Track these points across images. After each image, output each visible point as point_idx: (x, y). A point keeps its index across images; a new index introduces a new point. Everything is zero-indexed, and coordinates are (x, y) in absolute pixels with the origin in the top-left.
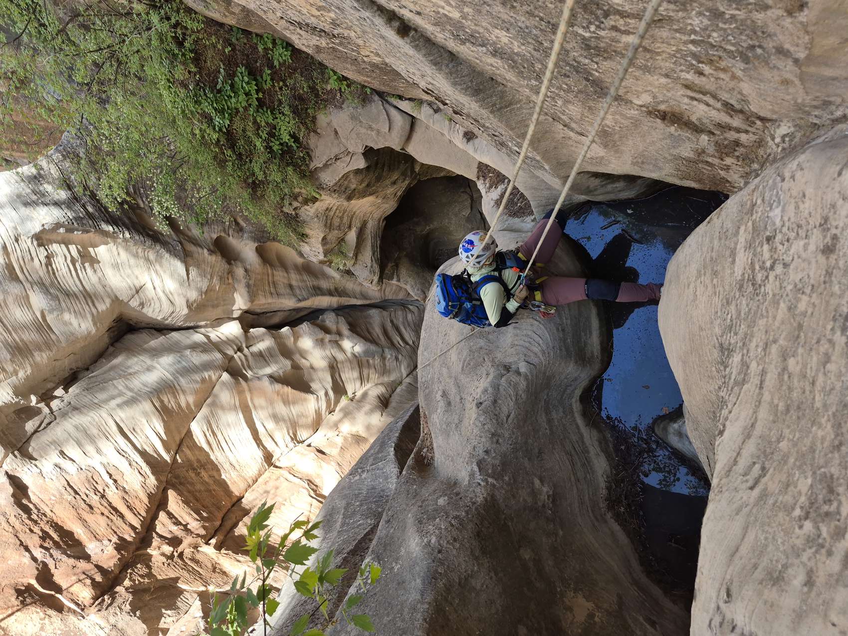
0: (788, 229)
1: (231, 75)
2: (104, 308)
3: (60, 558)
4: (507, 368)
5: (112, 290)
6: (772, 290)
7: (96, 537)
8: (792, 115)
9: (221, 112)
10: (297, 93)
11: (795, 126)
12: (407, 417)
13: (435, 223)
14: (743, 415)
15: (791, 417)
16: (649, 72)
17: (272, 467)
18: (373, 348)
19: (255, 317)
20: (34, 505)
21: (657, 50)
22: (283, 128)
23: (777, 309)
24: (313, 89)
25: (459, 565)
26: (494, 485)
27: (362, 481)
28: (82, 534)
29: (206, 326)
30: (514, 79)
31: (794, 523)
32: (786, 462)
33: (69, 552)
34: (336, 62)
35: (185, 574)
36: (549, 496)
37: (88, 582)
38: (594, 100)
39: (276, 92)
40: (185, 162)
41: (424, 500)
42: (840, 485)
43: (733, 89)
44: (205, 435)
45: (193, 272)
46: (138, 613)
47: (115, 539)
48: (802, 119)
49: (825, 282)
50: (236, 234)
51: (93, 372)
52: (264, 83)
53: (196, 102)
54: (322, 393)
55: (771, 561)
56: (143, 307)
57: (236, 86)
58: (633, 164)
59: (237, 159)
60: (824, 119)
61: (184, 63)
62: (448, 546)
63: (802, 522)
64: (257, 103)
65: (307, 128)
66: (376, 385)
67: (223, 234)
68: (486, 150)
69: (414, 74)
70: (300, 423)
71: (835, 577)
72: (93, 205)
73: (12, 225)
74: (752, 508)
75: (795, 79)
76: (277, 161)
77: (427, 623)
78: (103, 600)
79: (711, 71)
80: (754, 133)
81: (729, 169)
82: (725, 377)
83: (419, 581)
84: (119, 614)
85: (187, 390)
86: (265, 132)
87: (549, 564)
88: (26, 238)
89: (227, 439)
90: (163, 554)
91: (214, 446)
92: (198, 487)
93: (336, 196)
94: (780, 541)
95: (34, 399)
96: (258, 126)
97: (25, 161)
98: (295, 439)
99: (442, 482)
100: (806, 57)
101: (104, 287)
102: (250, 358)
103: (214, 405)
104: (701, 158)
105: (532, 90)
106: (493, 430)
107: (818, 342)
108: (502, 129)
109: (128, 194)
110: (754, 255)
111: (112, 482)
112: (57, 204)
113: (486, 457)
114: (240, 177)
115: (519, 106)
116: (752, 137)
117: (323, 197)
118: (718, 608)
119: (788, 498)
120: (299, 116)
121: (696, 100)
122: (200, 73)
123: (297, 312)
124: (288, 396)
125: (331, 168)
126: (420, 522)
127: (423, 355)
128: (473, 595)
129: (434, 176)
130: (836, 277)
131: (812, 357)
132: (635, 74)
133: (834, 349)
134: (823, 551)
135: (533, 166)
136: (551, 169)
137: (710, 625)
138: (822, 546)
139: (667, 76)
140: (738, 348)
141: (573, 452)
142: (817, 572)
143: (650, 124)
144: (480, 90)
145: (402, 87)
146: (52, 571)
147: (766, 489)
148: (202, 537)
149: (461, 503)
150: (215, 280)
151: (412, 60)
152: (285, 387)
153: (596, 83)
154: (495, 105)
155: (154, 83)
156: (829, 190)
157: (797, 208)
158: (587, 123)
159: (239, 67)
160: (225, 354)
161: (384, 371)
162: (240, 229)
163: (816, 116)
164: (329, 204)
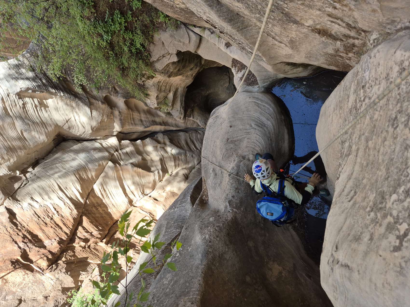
0: (372, 81)
1: (112, 14)
2: (51, 129)
3: (32, 247)
4: (244, 158)
5: (55, 121)
7: (49, 238)
8: (378, 28)
9: (107, 32)
10: (144, 23)
11: (379, 34)
12: (196, 183)
13: (212, 90)
14: (348, 170)
15: (369, 168)
16: (311, 8)
17: (132, 206)
18: (182, 151)
19: (124, 135)
20: (19, 222)
22: (137, 41)
23: (365, 119)
24: (152, 21)
25: (219, 248)
26: (236, 212)
27: (175, 212)
28: (42, 236)
29: (100, 139)
30: (248, 14)
31: (367, 214)
32: (365, 188)
33: (36, 245)
34: (163, 8)
35: (91, 255)
37: (45, 258)
38: (286, 24)
39: (134, 23)
40: (89, 58)
41: (203, 219)
42: (387, 195)
43: (350, 16)
44: (100, 191)
45: (94, 113)
46: (69, 273)
47: (58, 239)
48: (382, 30)
49: (386, 104)
50: (115, 95)
51: (46, 160)
52: (128, 18)
53: (95, 27)
54: (156, 172)
55: (356, 232)
56: (70, 129)
57: (114, 20)
58: (306, 57)
59: (115, 56)
60: (392, 30)
61: (89, 8)
62: (214, 239)
63: (370, 213)
64: (124, 29)
65: (149, 41)
66: (183, 169)
67: (108, 94)
68: (236, 52)
69: (200, 12)
70: (146, 186)
71: (382, 235)
72: (45, 79)
73: (6, 88)
74: (349, 210)
75: (378, 9)
76: (134, 57)
77: (203, 274)
78: (53, 267)
79: (340, 7)
80: (361, 39)
81: (350, 59)
82: (341, 154)
83: (200, 255)
84: (60, 273)
85: (91, 169)
86: (128, 43)
87: (261, 249)
88: (13, 95)
89: (111, 193)
90: (81, 246)
91: (105, 196)
92: (97, 215)
93: (163, 75)
94: (360, 222)
95: (18, 172)
96: (125, 40)
97: (12, 57)
98: (143, 193)
99: (212, 211)
101: (51, 119)
102: (122, 155)
103: (105, 176)
104: (337, 54)
105: (257, 19)
106: (236, 187)
107: (382, 132)
108: (243, 40)
109: (62, 73)
110: (357, 95)
111: (56, 212)
112: (28, 79)
113: (233, 199)
114: (116, 65)
115: (251, 28)
116: (360, 42)
117: (157, 76)
118: (332, 255)
119: (365, 204)
120: (145, 35)
121: (334, 22)
122: (97, 13)
123: (144, 133)
124: (140, 173)
125: (160, 61)
126: (201, 229)
127: (204, 152)
128: (225, 262)
129: (211, 66)
130: (391, 101)
131: (379, 139)
132: (304, 9)
133: (388, 135)
134: (378, 224)
135: (258, 59)
136: (266, 60)
137: (328, 263)
138: (378, 222)
139: (319, 10)
140: (348, 140)
142: (375, 234)
143: (313, 36)
144: (232, 19)
145: (195, 21)
146: (28, 253)
147: (355, 201)
148: (99, 238)
149: (221, 220)
150: (105, 117)
151: (199, 5)
152: (139, 169)
153: (287, 15)
154: (239, 27)
155: (74, 18)
156: (390, 60)
157: (376, 70)
158: (283, 36)
159: (116, 10)
160: (109, 153)
161: (187, 162)
162: (117, 92)
163: (389, 29)
164: (160, 79)
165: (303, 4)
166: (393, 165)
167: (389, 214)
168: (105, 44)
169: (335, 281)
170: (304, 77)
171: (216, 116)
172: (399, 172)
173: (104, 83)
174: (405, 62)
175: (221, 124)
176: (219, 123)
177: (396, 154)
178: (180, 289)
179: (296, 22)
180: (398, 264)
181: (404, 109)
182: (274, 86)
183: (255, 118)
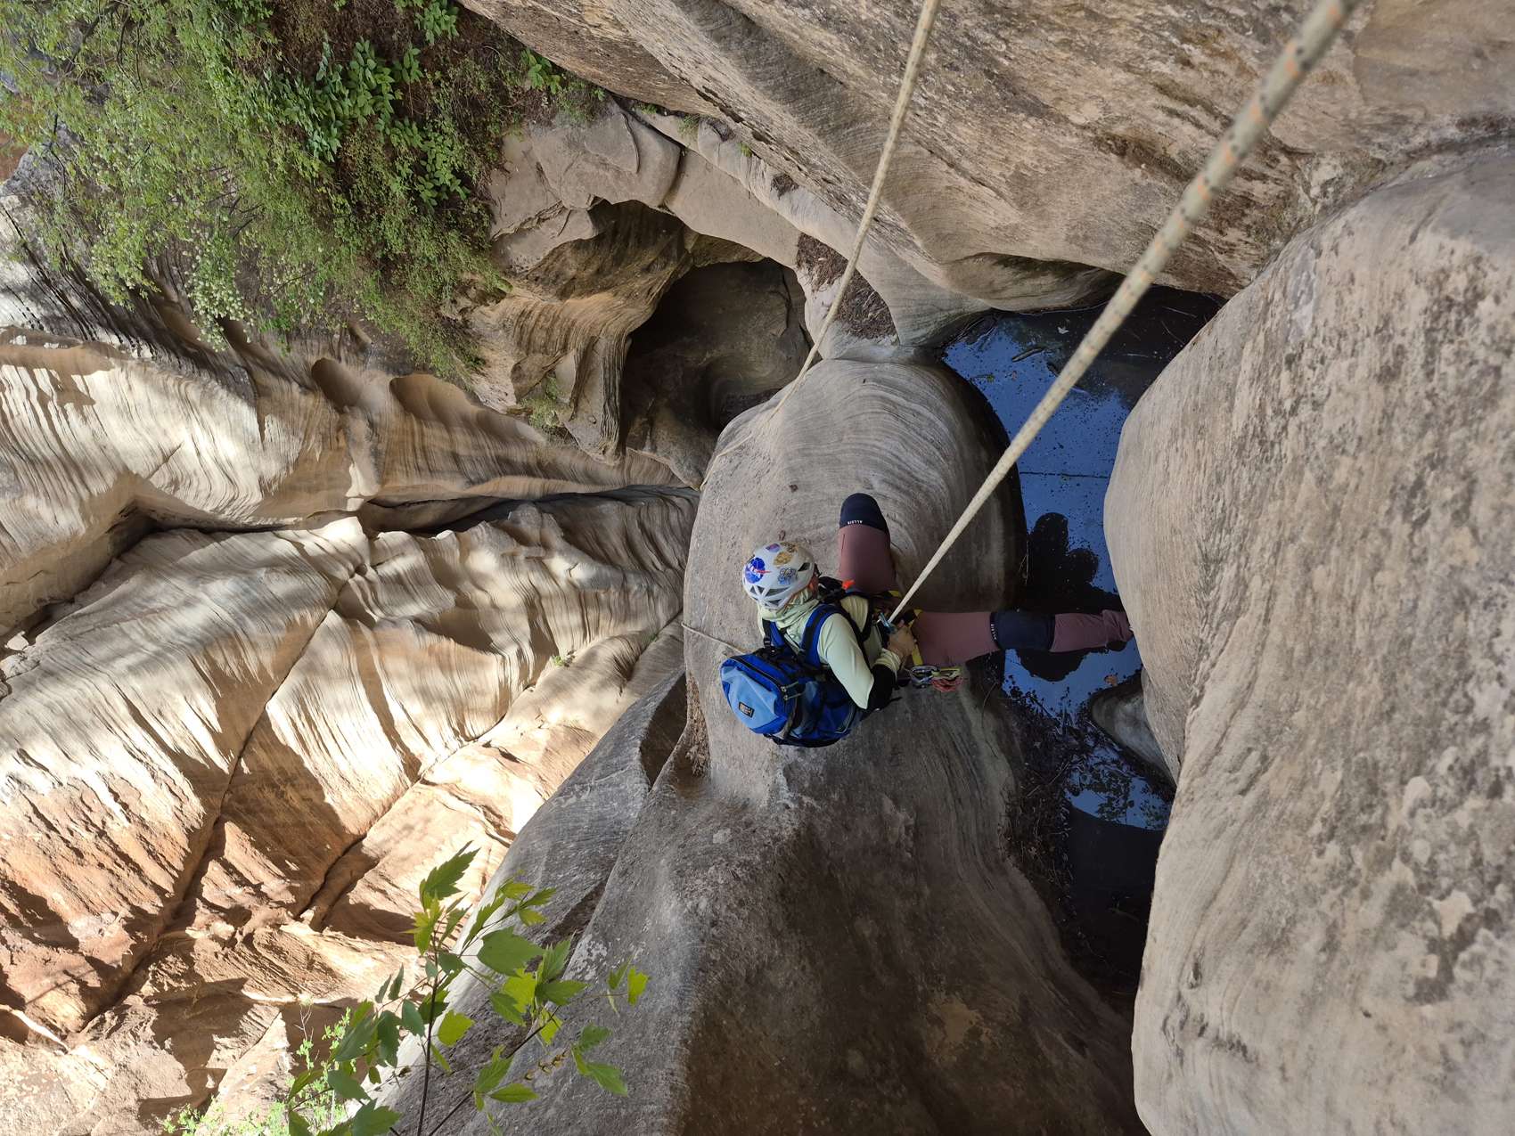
0: (1324, 341)
1: (344, 56)
2: (103, 488)
3: (19, 944)
5: (118, 455)
6: (1293, 451)
7: (88, 907)
8: (1340, 143)
9: (324, 123)
10: (467, 94)
11: (1345, 165)
12: (664, 694)
13: (722, 348)
14: (1234, 670)
15: (1314, 669)
16: (1096, 59)
17: (418, 784)
18: (607, 572)
19: (387, 510)
21: (1110, 16)
22: (441, 158)
23: (1300, 483)
24: (497, 87)
25: (748, 947)
26: (812, 809)
27: (580, 806)
28: (63, 903)
29: (295, 526)
30: (861, 73)
31: (1311, 846)
32: (1302, 746)
33: (36, 935)
34: (540, 37)
35: (257, 972)
36: (907, 828)
37: (74, 987)
38: (1002, 115)
39: (429, 89)
40: (255, 217)
41: (689, 835)
42: (1389, 778)
43: (1242, 93)
44: (295, 725)
45: (273, 426)
46: (168, 1043)
47: (124, 911)
48: (1356, 151)
49: (1380, 432)
50: (353, 358)
51: (82, 607)
52: (405, 71)
53: (276, 103)
54: (511, 652)
55: (1270, 913)
56: (177, 489)
57: (353, 76)
58: (1070, 240)
59: (354, 213)
60: (1394, 152)
61: (252, 27)
62: (729, 914)
63: (1324, 844)
64: (392, 110)
65: (486, 160)
66: (612, 638)
67: (328, 356)
68: (813, 211)
69: (681, 59)
70: (471, 705)
71: (1373, 934)
72: (81, 295)
74: (1243, 826)
75: (1345, 72)
76: (428, 220)
77: (687, 1047)
78: (103, 1021)
79: (1204, 58)
80: (1275, 181)
81: (1232, 251)
82: (1207, 607)
83: (675, 975)
84: (132, 1044)
85: (259, 641)
86: (406, 165)
87: (904, 945)
89: (336, 732)
90: (215, 938)
91: (311, 744)
92: (282, 817)
93: (539, 288)
94: (1286, 878)
96: (393, 154)
98: (461, 733)
99: (722, 804)
100: (1365, 29)
101: (102, 448)
102: (379, 586)
103: (311, 669)
105: (892, 94)
107: (1364, 536)
108: (839, 169)
109: (146, 273)
110: (1266, 391)
111: (120, 807)
112: (10, 290)
113: (800, 760)
114: (359, 248)
115: (869, 125)
116: (1274, 189)
117: (516, 290)
118: (1179, 997)
119: (1302, 806)
120: (471, 136)
121: (1178, 115)
122: (284, 49)
123: (468, 506)
124: (449, 656)
125: (530, 237)
126: (681, 873)
127: (693, 580)
128: (771, 998)
129: (721, 260)
130: (1398, 420)
131: (1353, 562)
132: (1071, 62)
133: (1389, 547)
134: (1356, 891)
135: (896, 241)
136: (926, 246)
137: (1164, 1027)
138: (1354, 883)
139: (1128, 67)
140: (1231, 555)
141: (952, 753)
142: (1344, 927)
143: (1098, 164)
144: (799, 90)
145: (662, 90)
146: (5, 969)
147: (1266, 793)
148: (288, 907)
149: (754, 840)
150: (314, 441)
151: (676, 31)
152: (444, 640)
153: (1005, 81)
154: (826, 120)
155: (195, 64)
156: (1394, 267)
157: (1340, 302)
158: (990, 160)
159: (359, 40)
160: (331, 578)
161: (627, 614)
162: (361, 349)
163: (1380, 146)
164: (527, 305)
165: (1066, 44)
166: (1409, 664)
167: (1397, 854)
168: (316, 168)
169: (1191, 1101)
170: (1063, 308)
171: (741, 448)
172: (1432, 692)
173: (313, 313)
174: (1453, 275)
175: (759, 476)
176: (752, 474)
177: (1423, 623)
178: (598, 1109)
179: (1037, 110)
180: (1435, 1051)
181: (1450, 454)
182: (953, 340)
183: (883, 457)
